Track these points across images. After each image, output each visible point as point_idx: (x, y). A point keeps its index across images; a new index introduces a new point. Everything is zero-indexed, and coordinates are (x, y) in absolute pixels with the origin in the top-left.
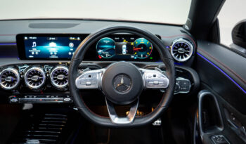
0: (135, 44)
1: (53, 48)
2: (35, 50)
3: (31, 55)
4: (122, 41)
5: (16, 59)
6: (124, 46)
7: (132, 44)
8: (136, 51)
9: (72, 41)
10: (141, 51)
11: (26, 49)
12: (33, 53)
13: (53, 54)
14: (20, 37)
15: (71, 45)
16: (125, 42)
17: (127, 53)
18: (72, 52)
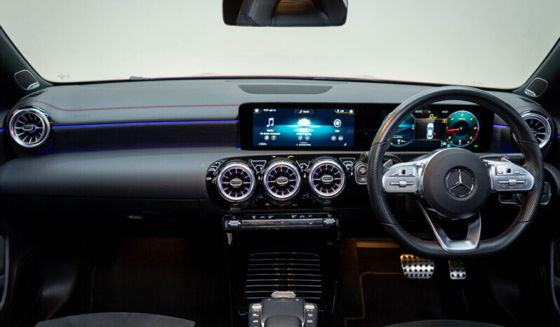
0: (449, 121)
1: (304, 128)
2: (271, 132)
3: (264, 141)
4: (427, 116)
5: (235, 149)
6: (431, 125)
7: (445, 120)
8: (451, 134)
9: (339, 116)
10: (460, 133)
11: (255, 129)
12: (267, 138)
13: (304, 140)
14: (246, 109)
15: (337, 123)
16: (432, 118)
17: (434, 137)
18: (337, 135)
